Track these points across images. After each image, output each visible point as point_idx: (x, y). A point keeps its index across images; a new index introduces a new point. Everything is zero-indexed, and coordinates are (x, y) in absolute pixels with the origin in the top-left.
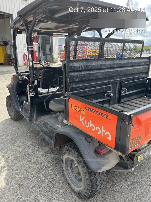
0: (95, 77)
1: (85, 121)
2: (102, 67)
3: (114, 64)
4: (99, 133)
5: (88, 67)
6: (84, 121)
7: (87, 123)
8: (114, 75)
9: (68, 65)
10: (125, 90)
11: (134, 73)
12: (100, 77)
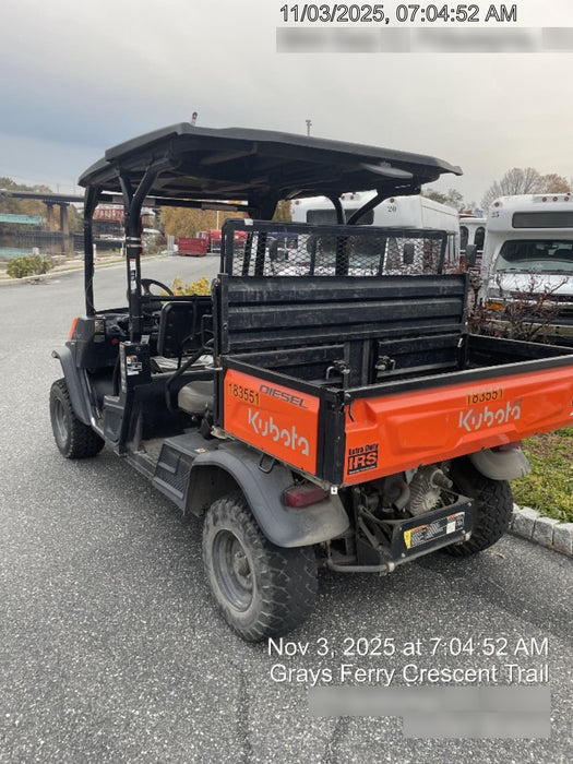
0: (297, 323)
1: (260, 421)
2: (318, 298)
3: (354, 291)
4: (287, 444)
5: (278, 296)
6: (257, 421)
7: (263, 424)
8: (351, 319)
9: (226, 288)
10: (388, 361)
11: (416, 316)
12: (311, 321)
